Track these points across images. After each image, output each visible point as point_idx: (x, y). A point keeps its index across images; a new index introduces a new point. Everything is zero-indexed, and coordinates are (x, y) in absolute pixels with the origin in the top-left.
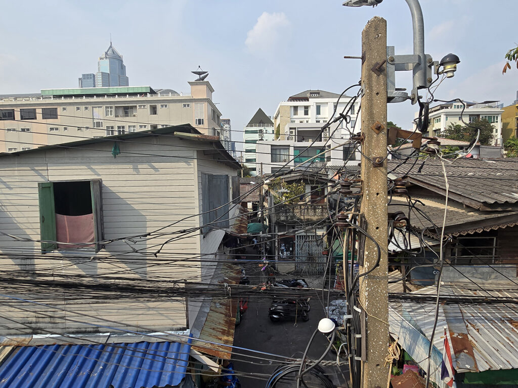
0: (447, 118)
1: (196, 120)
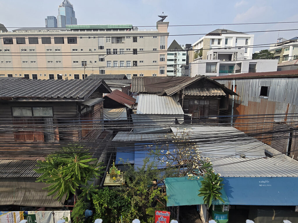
0: (293, 48)
1: (161, 46)
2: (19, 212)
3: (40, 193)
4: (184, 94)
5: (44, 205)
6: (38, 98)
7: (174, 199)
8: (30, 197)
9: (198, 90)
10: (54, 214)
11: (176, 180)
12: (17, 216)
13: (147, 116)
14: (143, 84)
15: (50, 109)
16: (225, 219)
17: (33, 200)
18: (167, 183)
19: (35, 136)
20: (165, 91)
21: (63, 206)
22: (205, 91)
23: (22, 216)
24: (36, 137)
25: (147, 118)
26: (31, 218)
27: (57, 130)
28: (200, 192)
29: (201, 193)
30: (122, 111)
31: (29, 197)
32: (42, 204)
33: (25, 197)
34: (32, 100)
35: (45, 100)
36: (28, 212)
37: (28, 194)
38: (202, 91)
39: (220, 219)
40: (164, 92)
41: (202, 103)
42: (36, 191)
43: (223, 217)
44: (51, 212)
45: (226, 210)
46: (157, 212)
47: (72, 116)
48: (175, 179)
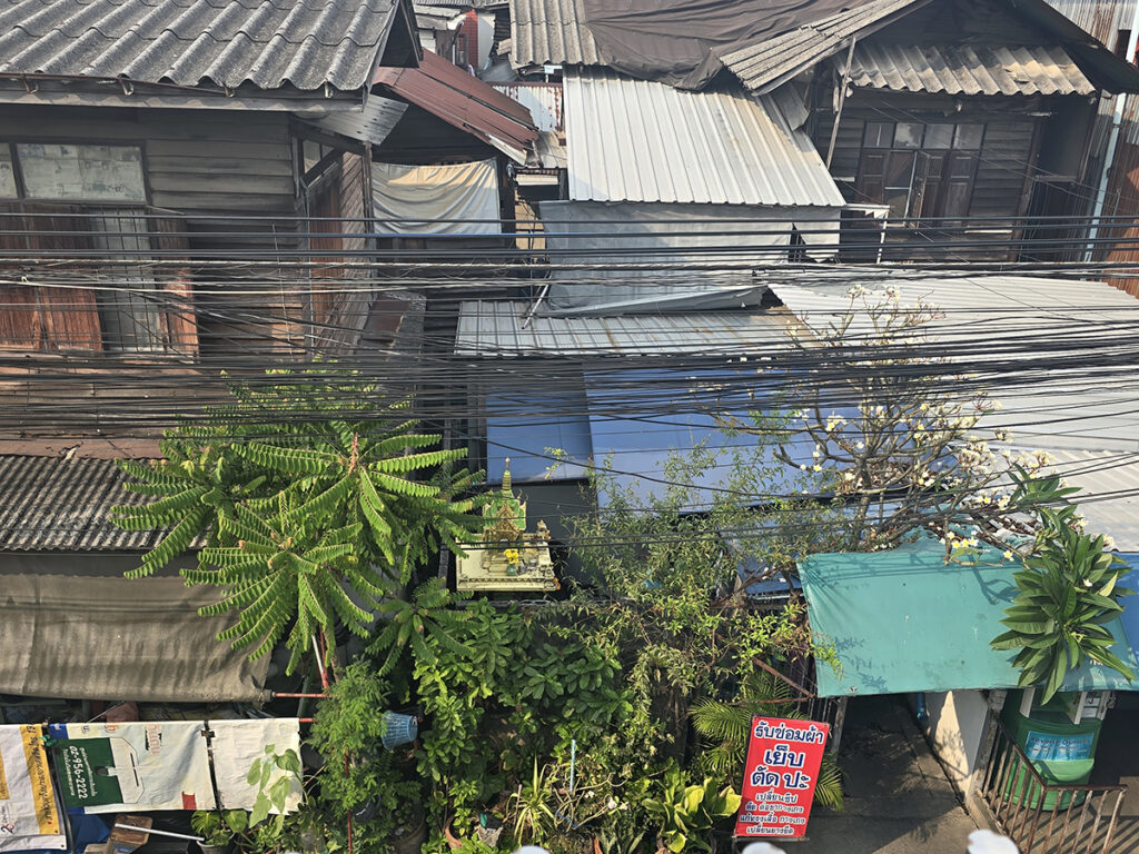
2: (18, 726)
3: (123, 634)
4: (851, 85)
5: (158, 690)
6: (80, 84)
7: (857, 663)
8: (68, 654)
9: (928, 56)
10: (210, 735)
11: (865, 566)
12: (8, 748)
13: (629, 215)
14: (581, 12)
15: (126, 158)
16: (1078, 756)
17: (87, 669)
18: (811, 580)
19: (44, 316)
20: (727, 60)
21: (265, 695)
22: (971, 66)
23: (37, 749)
24: (50, 322)
25: (632, 228)
26: (84, 755)
27: (180, 288)
28: (1007, 629)
29: (1013, 634)
30: (473, 182)
31: (62, 652)
32: (146, 689)
33: (44, 655)
34: (41, 93)
35: (125, 98)
36: (68, 725)
37: (57, 638)
38: (955, 67)
39: (1054, 755)
40: (712, 68)
41: (941, 138)
42: (98, 623)
43: (1067, 750)
44: (197, 729)
45: (1092, 713)
46: (764, 724)
47: (264, 202)
48: (854, 562)
